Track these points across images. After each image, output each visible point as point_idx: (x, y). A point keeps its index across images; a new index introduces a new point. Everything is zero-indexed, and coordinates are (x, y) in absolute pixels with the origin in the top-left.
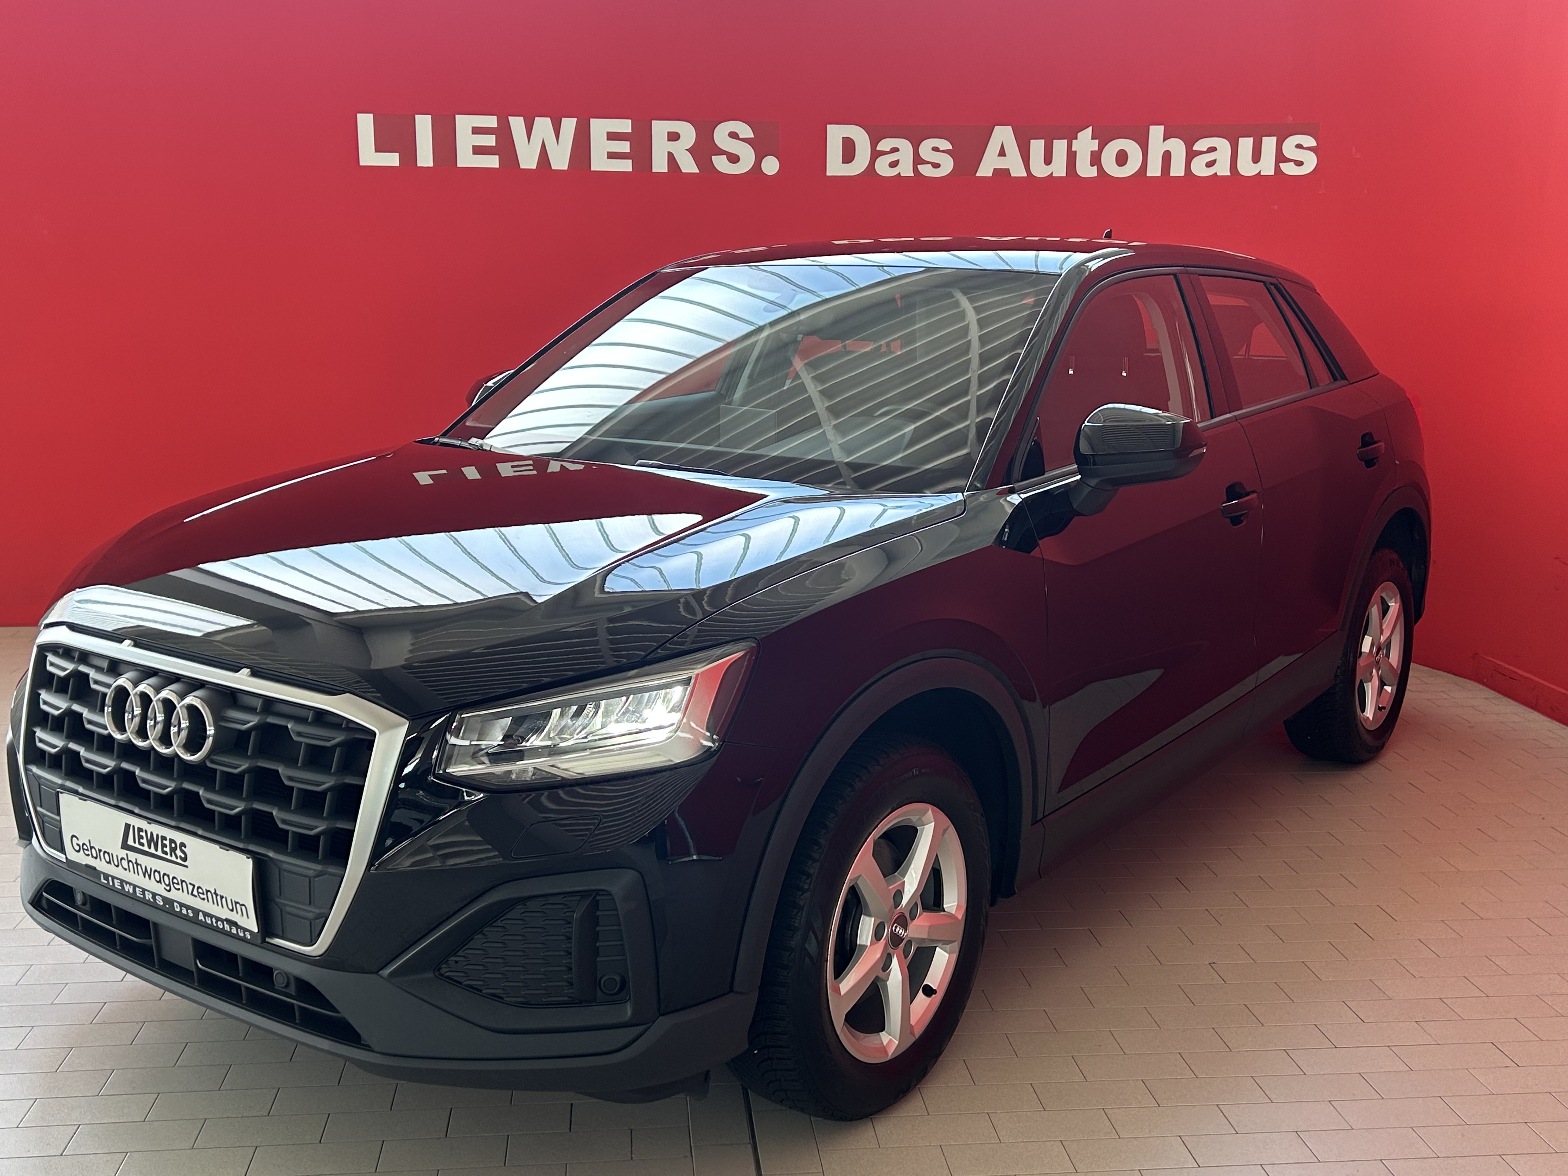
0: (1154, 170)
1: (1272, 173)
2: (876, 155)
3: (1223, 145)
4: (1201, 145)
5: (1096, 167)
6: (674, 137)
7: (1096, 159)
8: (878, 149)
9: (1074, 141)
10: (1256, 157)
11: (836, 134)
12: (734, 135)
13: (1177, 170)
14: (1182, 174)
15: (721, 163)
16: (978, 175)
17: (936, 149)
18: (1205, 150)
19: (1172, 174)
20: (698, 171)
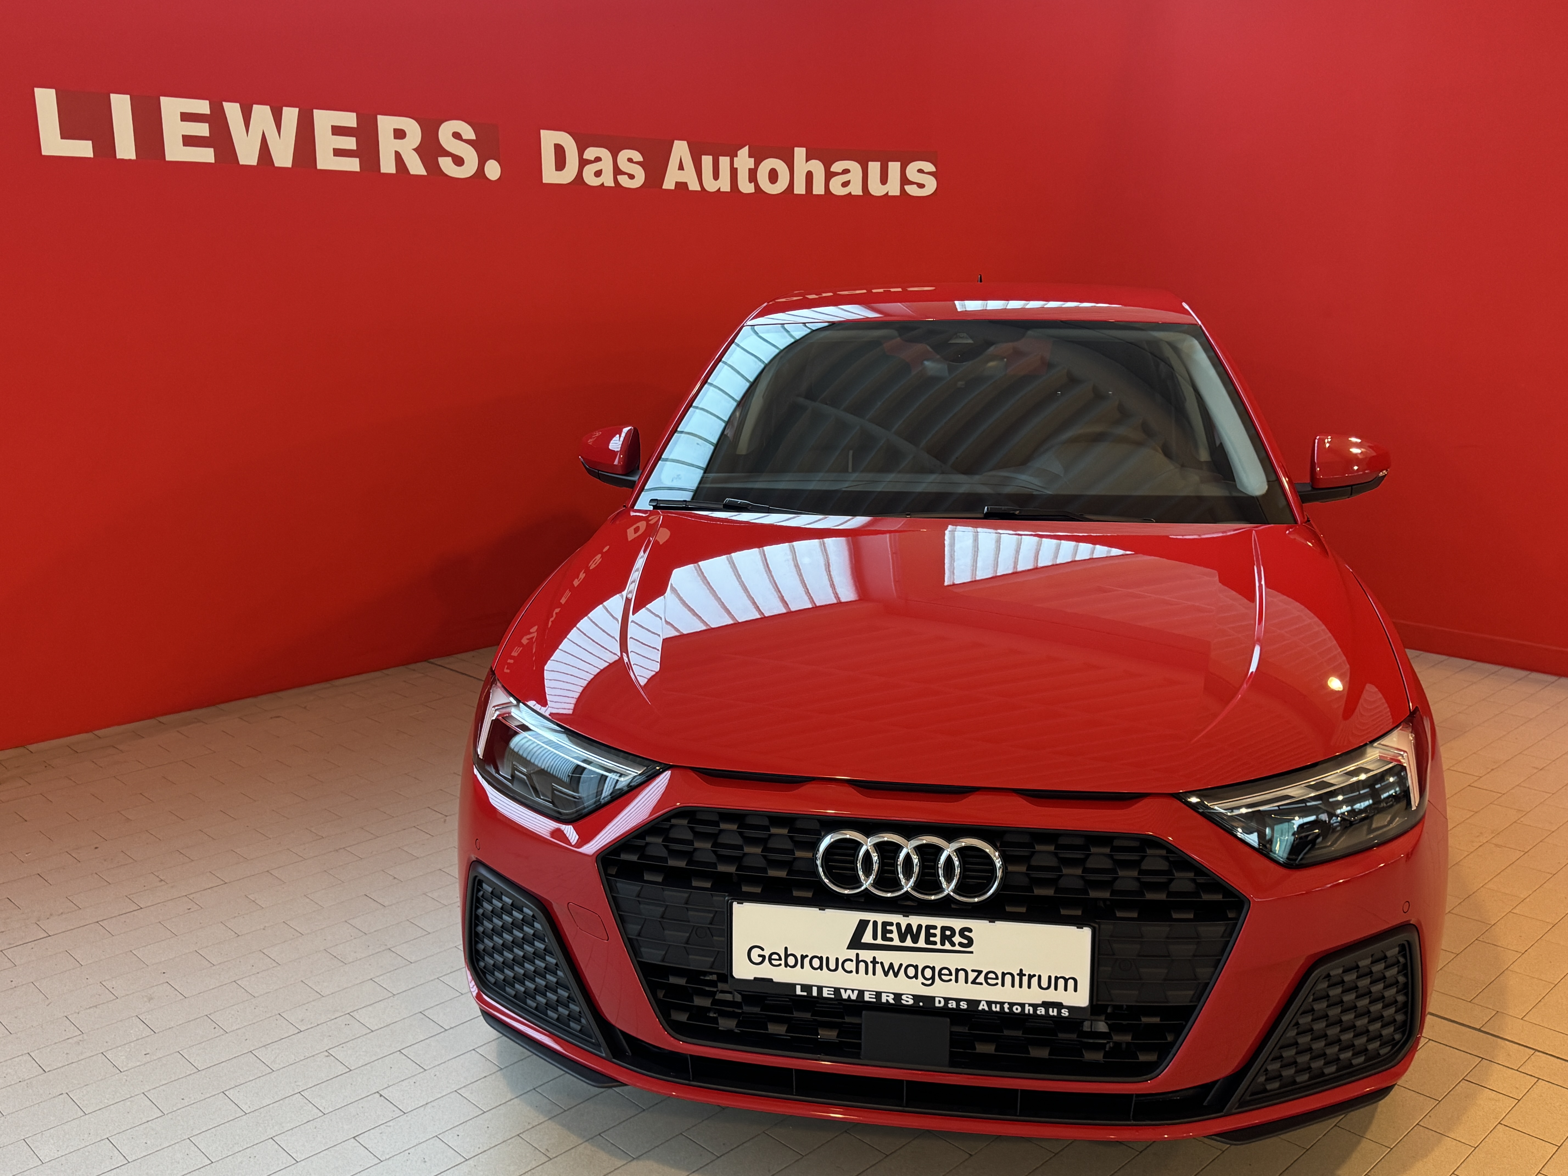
0: (800, 188)
1: (898, 194)
2: (583, 163)
3: (855, 168)
4: (837, 167)
5: (753, 184)
7: (753, 175)
8: (585, 157)
9: (735, 159)
10: (884, 180)
11: (548, 140)
13: (818, 188)
14: (823, 193)
16: (664, 187)
17: (630, 160)
18: (841, 171)
19: (814, 192)
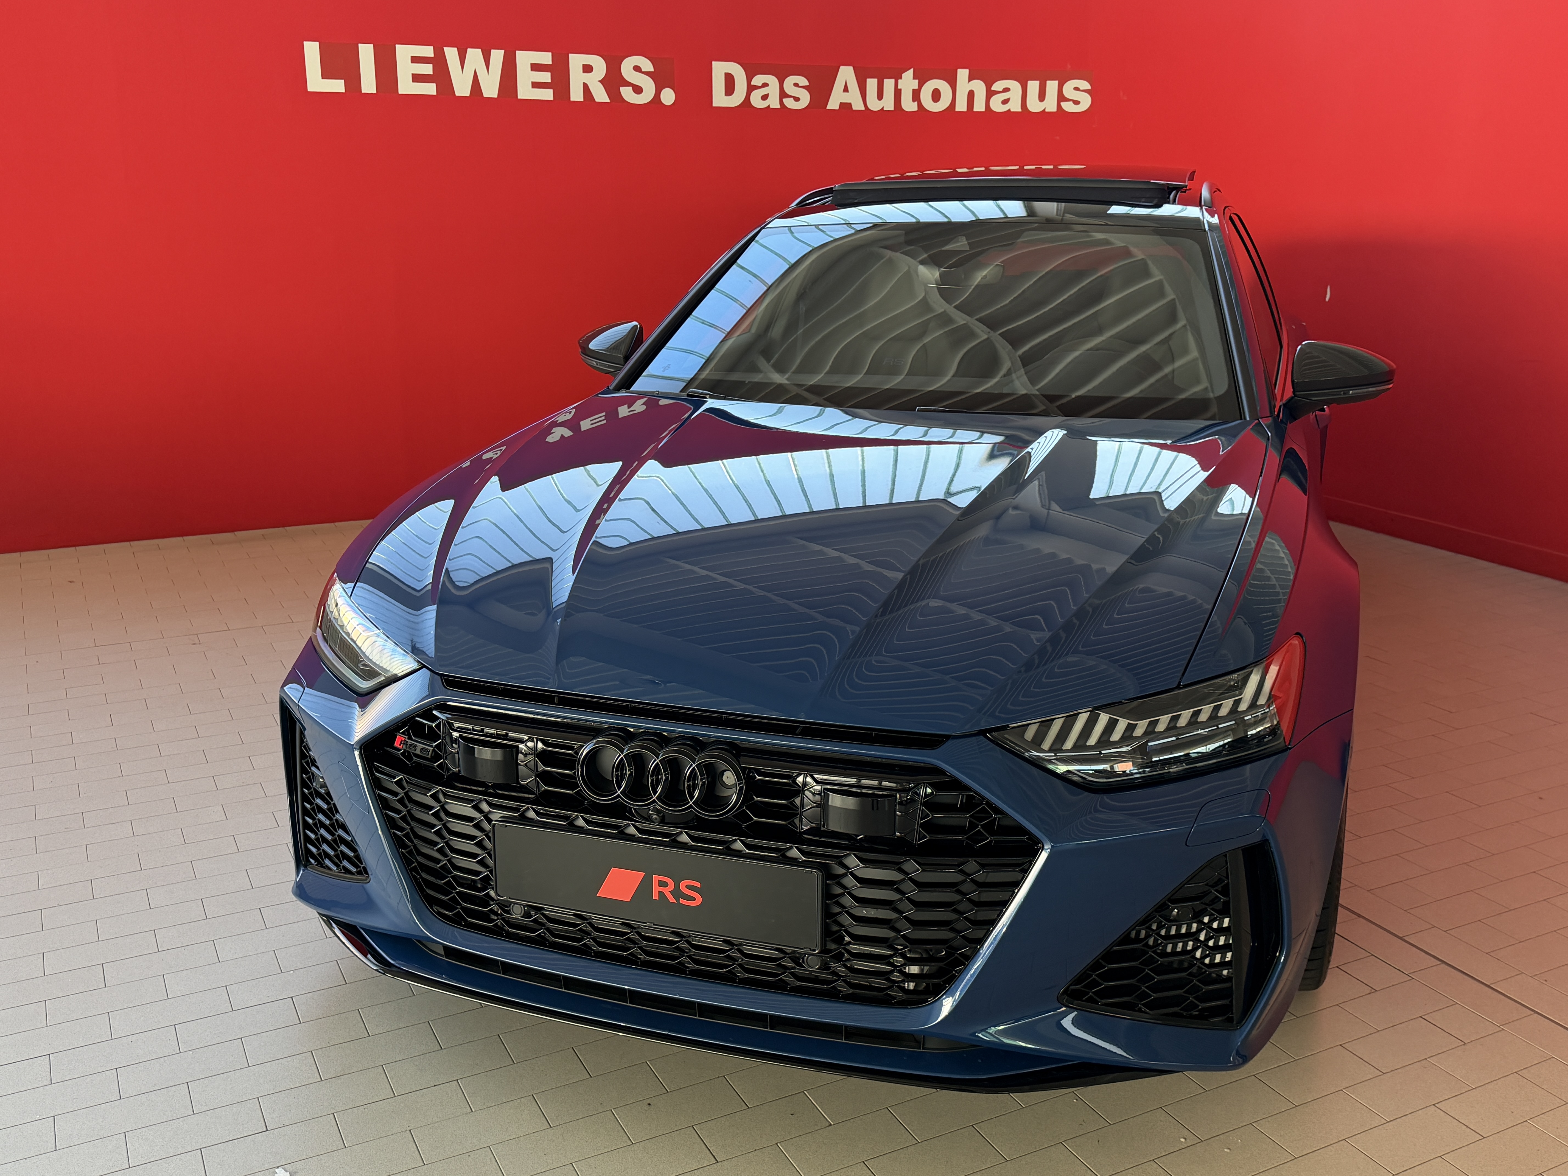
0: (961, 106)
1: (1055, 110)
2: (751, 88)
3: (1015, 86)
4: (998, 86)
5: (916, 103)
6: (588, 69)
7: (916, 95)
8: (753, 83)
9: (899, 81)
10: (1042, 97)
11: (720, 69)
12: (637, 69)
13: (979, 106)
14: (983, 109)
15: (627, 93)
16: (828, 107)
17: (796, 85)
18: (1001, 90)
19: (975, 110)
20: (608, 101)
